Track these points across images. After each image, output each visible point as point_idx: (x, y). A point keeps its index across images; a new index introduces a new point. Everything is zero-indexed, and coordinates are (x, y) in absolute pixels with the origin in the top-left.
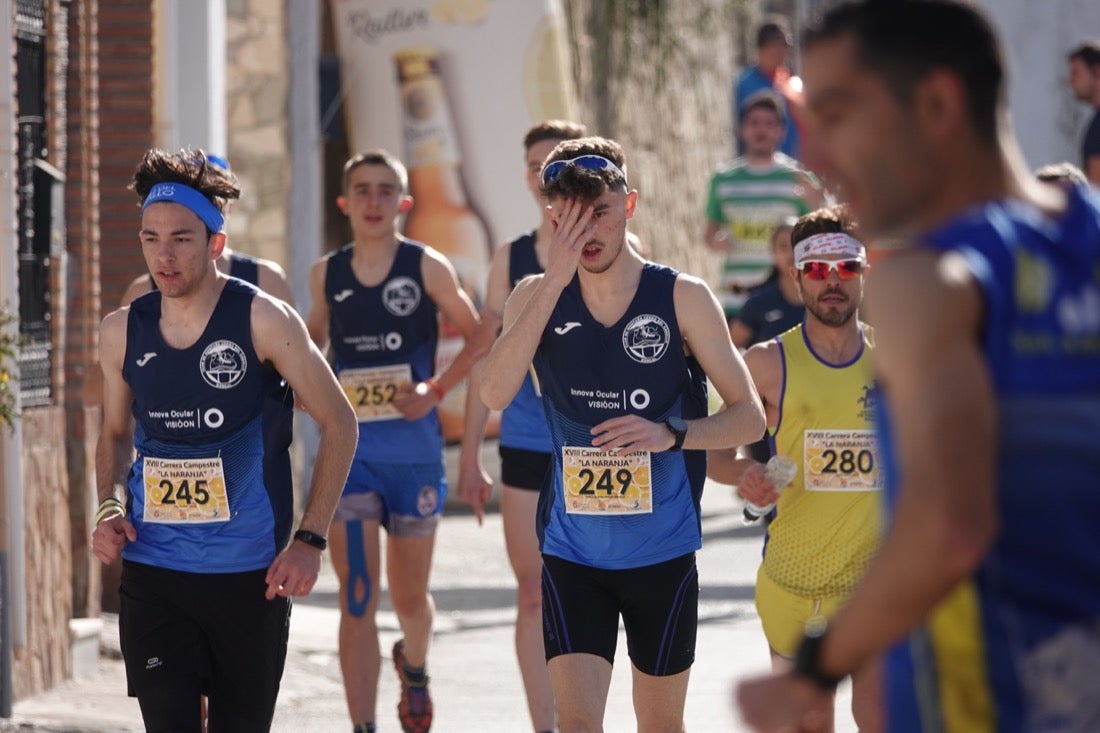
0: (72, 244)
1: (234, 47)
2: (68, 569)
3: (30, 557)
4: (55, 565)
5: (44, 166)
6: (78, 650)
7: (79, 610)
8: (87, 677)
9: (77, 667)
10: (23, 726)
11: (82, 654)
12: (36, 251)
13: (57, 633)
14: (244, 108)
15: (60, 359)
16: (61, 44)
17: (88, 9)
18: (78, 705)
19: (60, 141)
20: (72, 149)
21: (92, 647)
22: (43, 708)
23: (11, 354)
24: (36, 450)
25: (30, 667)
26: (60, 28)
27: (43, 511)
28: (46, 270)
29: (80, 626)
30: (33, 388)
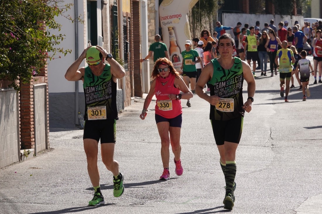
0: (130, 51)
1: (149, 26)
2: (130, 91)
3: (126, 90)
4: (129, 90)
5: (126, 41)
6: (132, 101)
7: (132, 96)
8: (133, 104)
9: (132, 103)
10: (126, 110)
11: (132, 102)
12: (126, 52)
13: (129, 99)
14: (150, 33)
15: (129, 65)
16: (128, 26)
17: (132, 22)
18: (132, 108)
19: (129, 38)
20: (130, 39)
21: (133, 101)
22: (128, 108)
23: (124, 65)
24: (126, 76)
25: (126, 103)
26: (128, 24)
27: (127, 84)
28: (127, 54)
29: (132, 98)
30: (126, 69)
